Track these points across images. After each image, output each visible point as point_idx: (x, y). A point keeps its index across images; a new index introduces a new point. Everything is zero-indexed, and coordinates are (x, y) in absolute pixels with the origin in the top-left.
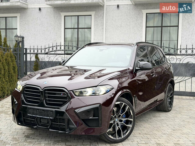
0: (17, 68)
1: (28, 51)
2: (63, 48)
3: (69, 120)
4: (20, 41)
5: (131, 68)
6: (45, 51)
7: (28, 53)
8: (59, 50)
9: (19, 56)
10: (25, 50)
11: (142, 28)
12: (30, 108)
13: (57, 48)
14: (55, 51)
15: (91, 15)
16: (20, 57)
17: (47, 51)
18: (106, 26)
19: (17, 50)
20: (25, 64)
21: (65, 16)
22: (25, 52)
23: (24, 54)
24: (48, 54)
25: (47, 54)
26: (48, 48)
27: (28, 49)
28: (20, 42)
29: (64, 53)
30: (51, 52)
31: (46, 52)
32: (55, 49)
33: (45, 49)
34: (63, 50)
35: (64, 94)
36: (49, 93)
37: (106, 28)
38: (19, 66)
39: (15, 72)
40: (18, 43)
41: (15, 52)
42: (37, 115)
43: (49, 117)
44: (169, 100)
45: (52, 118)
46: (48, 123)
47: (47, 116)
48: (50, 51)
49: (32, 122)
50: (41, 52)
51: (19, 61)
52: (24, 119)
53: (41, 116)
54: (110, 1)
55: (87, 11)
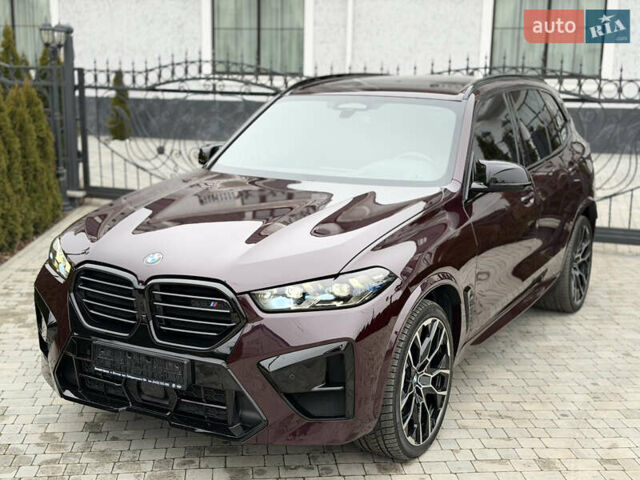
0: (53, 139)
1: (89, 79)
2: (207, 69)
3: (239, 395)
4: (57, 41)
5: (454, 188)
6: (147, 79)
7: (90, 87)
8: (194, 79)
9: (56, 94)
10: (76, 73)
12: (103, 348)
13: (189, 69)
14: (181, 80)
16: (60, 99)
17: (153, 78)
19: (49, 75)
20: (79, 123)
22: (76, 82)
23: (76, 88)
24: (157, 90)
25: (153, 89)
26: (157, 70)
27: (89, 71)
28: (60, 46)
29: (211, 89)
30: (168, 82)
31: (149, 84)
32: (180, 72)
33: (147, 71)
34: (208, 79)
35: (221, 305)
36: (165, 299)
38: (59, 130)
39: (44, 156)
40: (50, 51)
41: (43, 83)
42: (126, 372)
43: (171, 382)
44: (578, 273)
45: (179, 387)
46: (166, 397)
47: (162, 380)
48: (162, 81)
49: (112, 392)
50: (134, 81)
51: (57, 114)
52: (82, 380)
53: (142, 376)
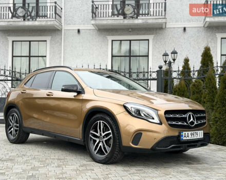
11: (107, 58)
15: (46, 41)
18: (64, 54)
21: (13, 41)
37: (64, 57)
54: (69, 24)
55: (41, 35)
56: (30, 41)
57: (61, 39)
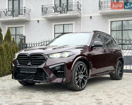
4: (22, 38)
5: (88, 45)
6: (39, 45)
12: (22, 68)
15: (72, 24)
19: (21, 45)
21: (55, 25)
22: (26, 46)
26: (41, 43)
27: (28, 44)
32: (45, 43)
35: (42, 57)
43: (33, 72)
44: (120, 72)
50: (36, 45)
53: (28, 72)
54: (85, 14)
55: (69, 21)
56: (64, 25)
57: (81, 22)
